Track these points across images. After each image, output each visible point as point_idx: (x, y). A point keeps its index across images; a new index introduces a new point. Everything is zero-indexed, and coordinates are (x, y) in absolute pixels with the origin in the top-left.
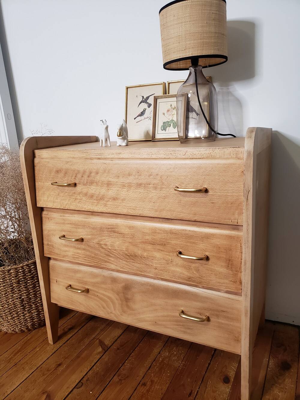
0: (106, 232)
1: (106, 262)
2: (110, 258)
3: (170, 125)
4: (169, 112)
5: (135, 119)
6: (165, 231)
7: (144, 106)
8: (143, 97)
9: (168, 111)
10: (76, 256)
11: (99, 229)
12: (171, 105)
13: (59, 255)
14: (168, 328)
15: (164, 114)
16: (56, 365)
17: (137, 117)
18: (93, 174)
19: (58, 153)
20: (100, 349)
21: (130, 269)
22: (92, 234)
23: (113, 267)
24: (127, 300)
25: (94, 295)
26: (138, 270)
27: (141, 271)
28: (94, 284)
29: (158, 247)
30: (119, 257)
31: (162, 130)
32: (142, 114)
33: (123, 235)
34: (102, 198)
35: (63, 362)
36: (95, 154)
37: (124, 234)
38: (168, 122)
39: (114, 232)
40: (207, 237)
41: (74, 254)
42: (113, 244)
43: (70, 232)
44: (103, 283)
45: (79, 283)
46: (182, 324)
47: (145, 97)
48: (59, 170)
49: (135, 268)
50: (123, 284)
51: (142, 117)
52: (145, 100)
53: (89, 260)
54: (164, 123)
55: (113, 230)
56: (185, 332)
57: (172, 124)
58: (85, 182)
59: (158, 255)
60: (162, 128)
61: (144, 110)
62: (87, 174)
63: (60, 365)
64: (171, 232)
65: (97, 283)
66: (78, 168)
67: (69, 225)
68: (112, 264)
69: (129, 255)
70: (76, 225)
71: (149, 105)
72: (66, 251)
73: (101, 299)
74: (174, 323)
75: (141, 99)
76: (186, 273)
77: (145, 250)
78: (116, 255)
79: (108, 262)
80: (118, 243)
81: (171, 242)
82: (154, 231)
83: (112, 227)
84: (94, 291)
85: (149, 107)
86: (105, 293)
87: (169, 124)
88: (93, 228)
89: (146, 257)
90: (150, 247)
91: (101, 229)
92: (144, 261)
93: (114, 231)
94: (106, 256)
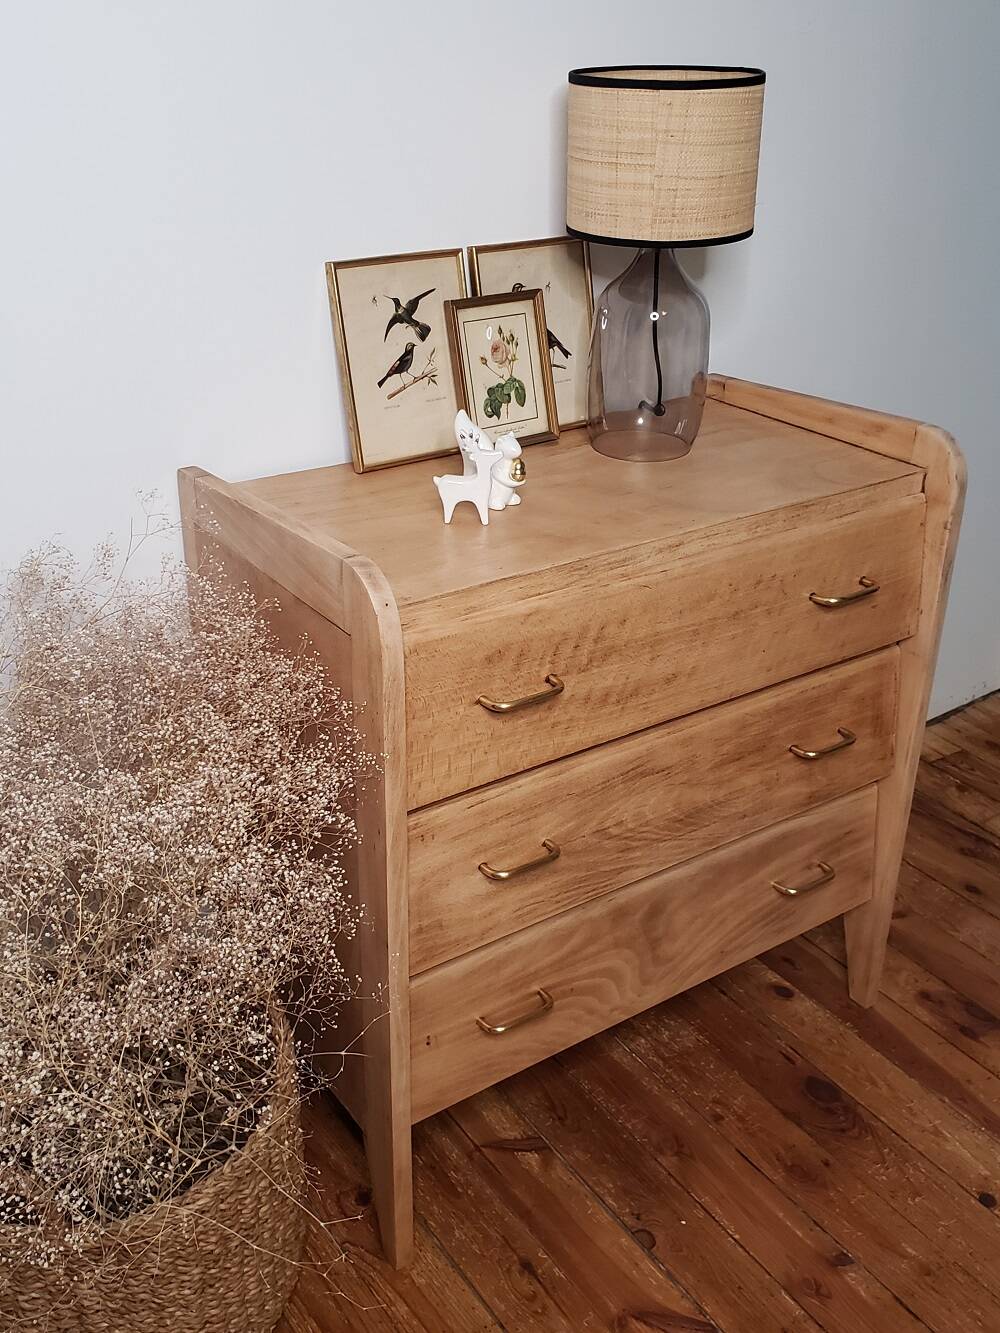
0: (621, 786)
1: (620, 871)
2: (632, 856)
3: (509, 395)
4: (499, 355)
5: (380, 384)
6: (767, 713)
7: (405, 334)
8: (397, 302)
9: (495, 349)
10: (525, 910)
11: (600, 787)
12: (500, 331)
13: (465, 938)
14: (747, 946)
15: (484, 361)
16: (521, 1273)
17: (389, 375)
18: (611, 630)
19: (482, 596)
20: (532, 1159)
21: (683, 853)
22: (577, 814)
23: (639, 873)
24: (654, 944)
25: (564, 994)
26: (704, 845)
27: (711, 844)
28: (559, 965)
29: (750, 760)
30: (654, 836)
31: (490, 416)
32: (403, 364)
33: (666, 771)
34: (635, 693)
35: (522, 1254)
36: (610, 564)
37: (668, 768)
38: (502, 386)
39: (643, 775)
40: (844, 686)
41: (519, 905)
42: (638, 810)
43: (505, 843)
44: (590, 940)
45: (512, 991)
46: (773, 916)
47: (404, 304)
48: (493, 654)
49: (696, 844)
50: (646, 908)
51: (404, 378)
52: (405, 314)
53: (569, 897)
54: (491, 391)
55: (639, 770)
56: (780, 931)
57: (513, 394)
58: (585, 661)
59: (748, 780)
60: (489, 409)
61: (409, 352)
62: (593, 634)
63: (527, 1267)
64: (779, 709)
65: (574, 952)
66: (563, 624)
67: (504, 822)
68: (638, 867)
69: (681, 817)
70: (529, 809)
71: (424, 332)
72: (490, 914)
73: (584, 991)
74: (759, 925)
75: (391, 312)
76: (802, 789)
77: (719, 784)
78: (649, 835)
79: (628, 868)
80: (652, 801)
81: (776, 733)
82: (742, 725)
83: (636, 764)
84: (560, 984)
85: (423, 337)
86: (594, 967)
87: (506, 392)
88: (583, 795)
89: (722, 799)
90: (731, 769)
91: (605, 787)
92: (716, 814)
93: (641, 773)
94: (620, 855)
